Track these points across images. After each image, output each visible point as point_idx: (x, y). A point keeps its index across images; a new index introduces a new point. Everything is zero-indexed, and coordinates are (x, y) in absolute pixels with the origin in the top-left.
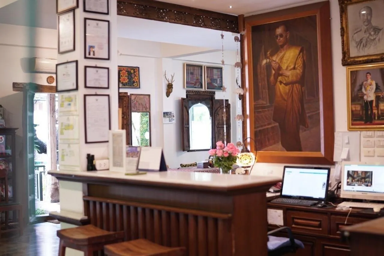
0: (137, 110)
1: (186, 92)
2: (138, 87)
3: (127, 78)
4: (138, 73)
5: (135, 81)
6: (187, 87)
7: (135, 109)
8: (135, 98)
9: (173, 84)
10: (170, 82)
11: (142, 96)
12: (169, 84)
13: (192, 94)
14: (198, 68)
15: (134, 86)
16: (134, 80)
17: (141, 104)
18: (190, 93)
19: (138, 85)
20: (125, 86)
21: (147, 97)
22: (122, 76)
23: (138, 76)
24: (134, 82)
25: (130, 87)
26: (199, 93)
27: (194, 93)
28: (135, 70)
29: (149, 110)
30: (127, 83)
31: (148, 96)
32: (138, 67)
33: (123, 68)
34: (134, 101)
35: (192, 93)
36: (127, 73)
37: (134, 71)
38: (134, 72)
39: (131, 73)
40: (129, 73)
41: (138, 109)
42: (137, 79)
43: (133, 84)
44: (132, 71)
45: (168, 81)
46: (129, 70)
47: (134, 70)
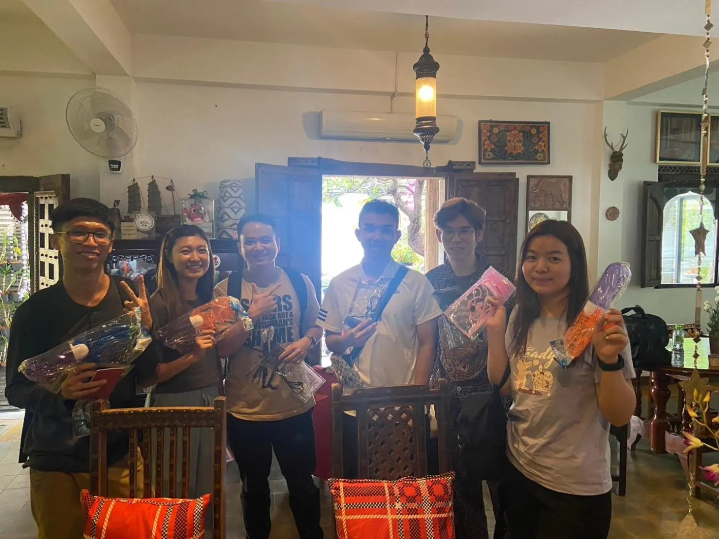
0: (541, 206)
1: (659, 170)
2: (546, 161)
3: (521, 145)
4: (547, 134)
5: (540, 150)
6: (661, 159)
7: (538, 205)
8: (538, 184)
9: (623, 152)
10: (617, 149)
11: (554, 180)
12: (613, 153)
13: (673, 173)
14: (690, 119)
15: (536, 159)
16: (536, 147)
17: (551, 194)
18: (668, 171)
19: (544, 157)
20: (516, 160)
21: (567, 181)
22: (509, 141)
23: (546, 138)
24: (537, 152)
25: (527, 161)
26: (691, 171)
27: (677, 171)
28: (541, 129)
29: (568, 206)
30: (520, 153)
31: (568, 179)
32: (548, 121)
33: (514, 125)
34: (536, 190)
35: (673, 171)
36: (522, 134)
37: (538, 130)
38: (539, 132)
39: (532, 136)
40: (527, 135)
41: (543, 204)
42: (544, 146)
43: (534, 156)
44: (534, 131)
45: (612, 147)
46: (527, 129)
47: (538, 128)
